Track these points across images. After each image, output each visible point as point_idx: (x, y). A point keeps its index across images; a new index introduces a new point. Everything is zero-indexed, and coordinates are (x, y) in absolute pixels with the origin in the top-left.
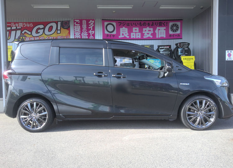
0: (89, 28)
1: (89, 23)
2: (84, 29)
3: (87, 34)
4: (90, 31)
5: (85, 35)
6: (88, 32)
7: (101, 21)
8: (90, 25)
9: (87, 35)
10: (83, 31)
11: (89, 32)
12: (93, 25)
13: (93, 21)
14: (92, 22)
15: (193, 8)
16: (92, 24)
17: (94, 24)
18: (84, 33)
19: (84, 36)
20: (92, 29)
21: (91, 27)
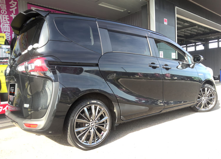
0: (11, 10)
1: (10, 3)
2: (4, 10)
3: (8, 17)
4: (12, 14)
5: (5, 18)
6: (9, 16)
7: (26, 4)
8: (11, 7)
9: (8, 19)
10: (3, 13)
11: (11, 16)
12: (16, 8)
13: (16, 3)
14: (14, 4)
15: (123, 11)
16: (14, 5)
17: (17, 6)
18: (3, 16)
19: (4, 20)
20: (14, 13)
21: (14, 10)
